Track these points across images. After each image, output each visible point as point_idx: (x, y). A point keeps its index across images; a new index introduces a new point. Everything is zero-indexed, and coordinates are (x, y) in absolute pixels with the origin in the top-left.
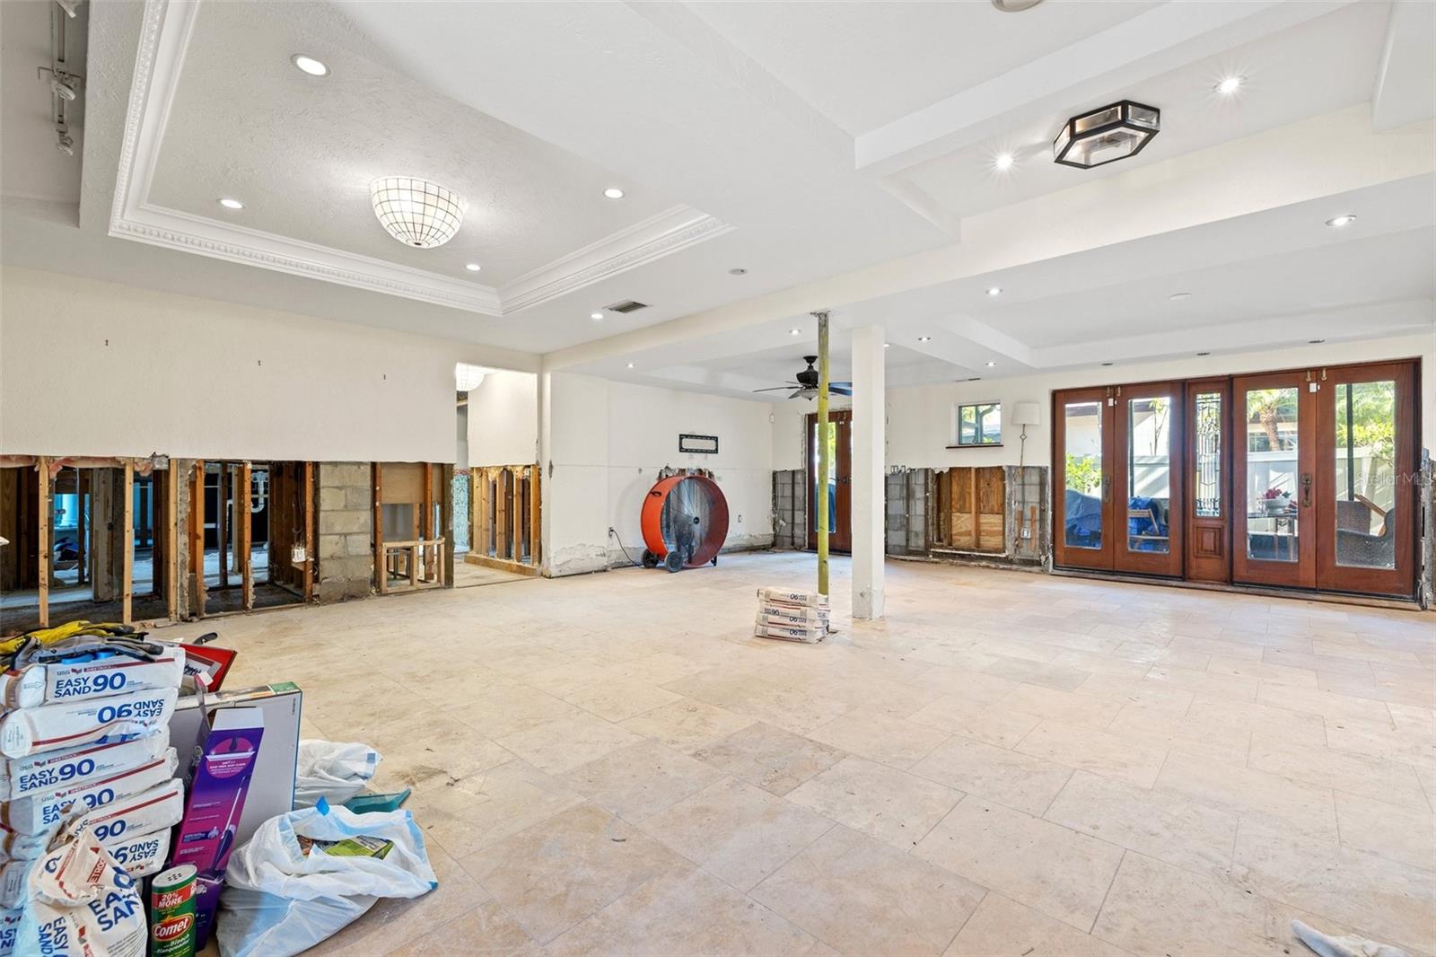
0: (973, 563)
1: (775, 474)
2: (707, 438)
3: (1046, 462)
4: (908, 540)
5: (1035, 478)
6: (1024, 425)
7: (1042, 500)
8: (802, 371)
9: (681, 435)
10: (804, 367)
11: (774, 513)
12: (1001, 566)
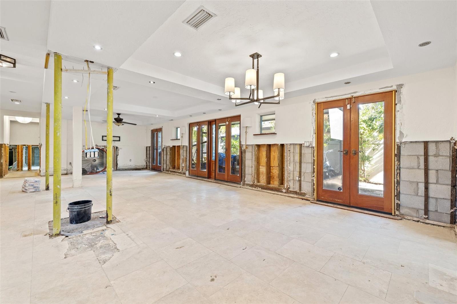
0: (175, 174)
1: (147, 147)
2: (117, 137)
3: (187, 144)
4: (166, 167)
5: (185, 149)
6: (182, 134)
7: (187, 156)
8: (116, 118)
9: (102, 136)
10: (117, 116)
11: (146, 159)
12: (180, 175)
